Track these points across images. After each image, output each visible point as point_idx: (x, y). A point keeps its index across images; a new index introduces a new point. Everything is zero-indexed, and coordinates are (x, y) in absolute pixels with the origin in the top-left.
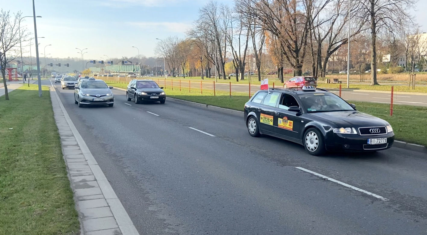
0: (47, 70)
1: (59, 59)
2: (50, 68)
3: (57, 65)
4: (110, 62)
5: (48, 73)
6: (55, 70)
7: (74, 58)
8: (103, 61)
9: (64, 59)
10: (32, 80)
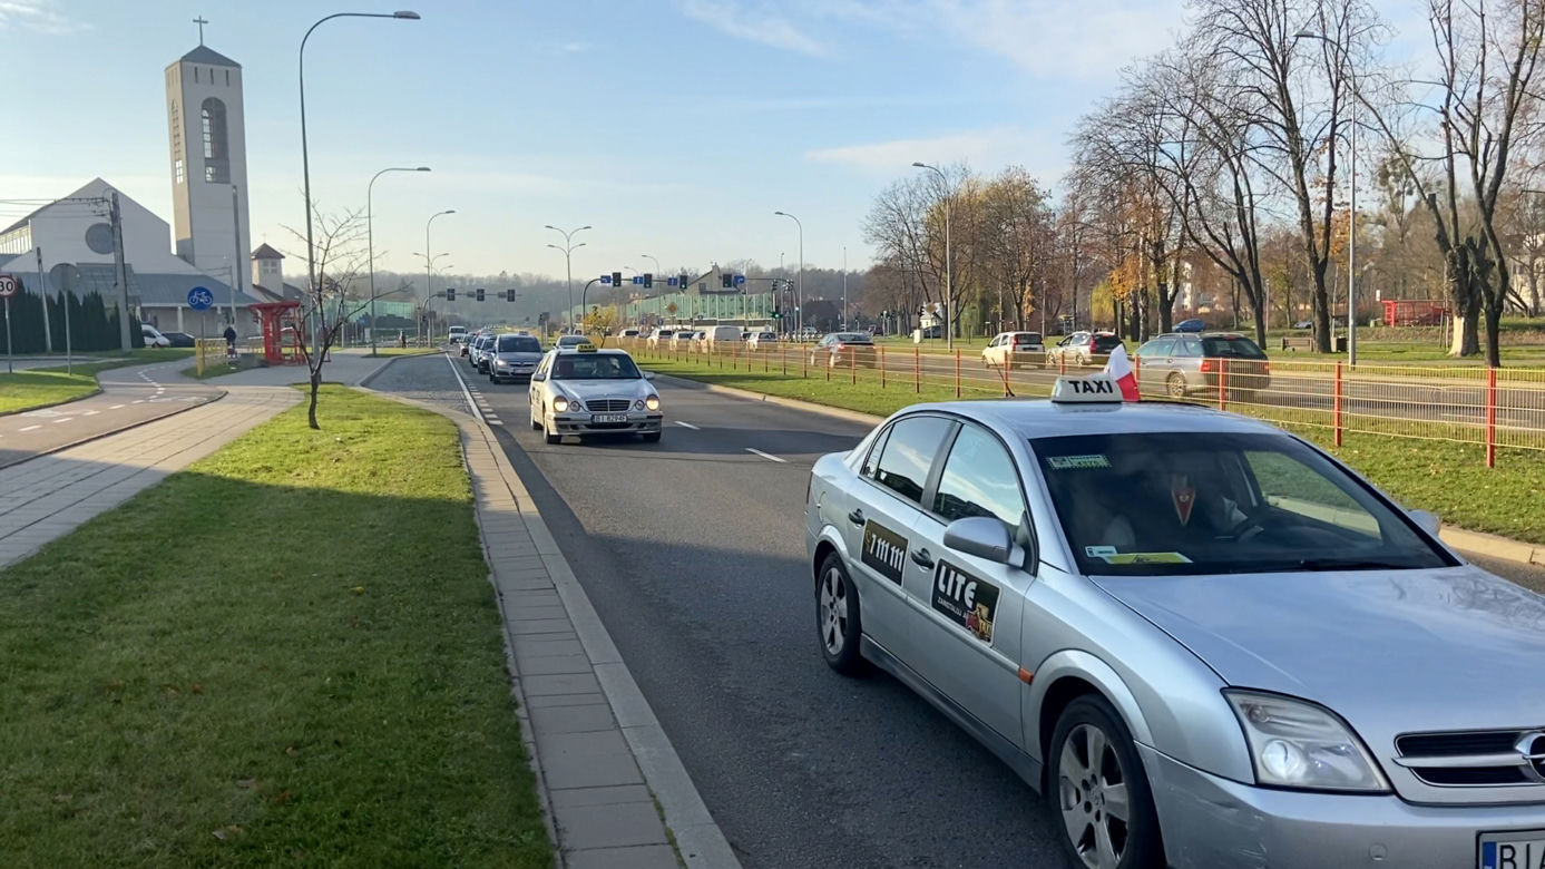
0: (433, 314)
1: (471, 280)
2: (444, 310)
3: (470, 295)
4: (675, 280)
5: (437, 326)
6: (458, 314)
7: (519, 274)
8: (650, 276)
9: (490, 278)
10: (375, 355)
